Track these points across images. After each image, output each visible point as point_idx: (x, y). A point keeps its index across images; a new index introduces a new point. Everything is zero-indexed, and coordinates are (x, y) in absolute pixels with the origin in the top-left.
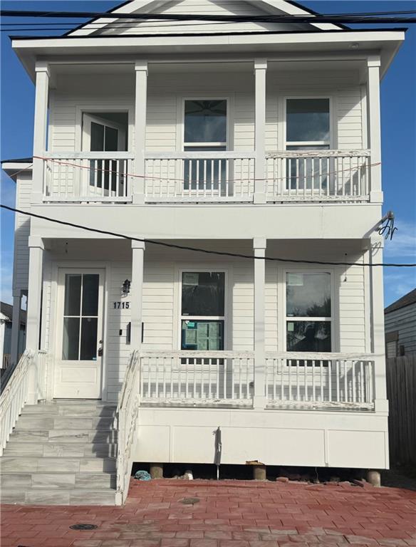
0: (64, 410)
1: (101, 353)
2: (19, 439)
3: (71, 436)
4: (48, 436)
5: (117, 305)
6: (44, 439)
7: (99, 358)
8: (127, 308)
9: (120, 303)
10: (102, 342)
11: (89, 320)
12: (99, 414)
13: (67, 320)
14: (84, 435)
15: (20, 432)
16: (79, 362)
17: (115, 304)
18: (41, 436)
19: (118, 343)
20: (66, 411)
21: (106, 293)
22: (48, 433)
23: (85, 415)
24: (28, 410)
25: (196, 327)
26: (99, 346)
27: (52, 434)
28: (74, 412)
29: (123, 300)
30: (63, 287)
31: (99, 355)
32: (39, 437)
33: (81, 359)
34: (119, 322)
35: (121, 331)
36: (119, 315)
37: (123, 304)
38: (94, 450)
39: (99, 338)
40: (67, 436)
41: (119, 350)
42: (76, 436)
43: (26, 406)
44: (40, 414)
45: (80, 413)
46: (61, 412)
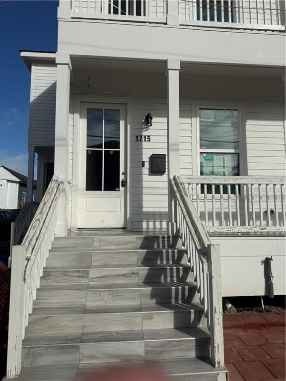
0: (100, 241)
1: (124, 184)
2: (51, 282)
3: (118, 275)
4: (88, 277)
5: (139, 138)
6: (84, 281)
7: (122, 189)
8: (149, 141)
9: (141, 136)
10: (125, 174)
11: (111, 153)
12: (139, 245)
13: (90, 153)
14: (133, 273)
15: (52, 273)
16: (103, 192)
17: (137, 137)
18: (79, 277)
19: (141, 174)
20: (102, 243)
21: (128, 126)
22: (88, 273)
23: (124, 247)
24: (59, 244)
25: (212, 159)
26: (122, 177)
27: (93, 273)
28: (111, 243)
29: (144, 134)
30: (86, 120)
31: (122, 186)
32: (76, 279)
33: (104, 190)
34: (141, 154)
35: (143, 163)
36: (141, 148)
37: (145, 137)
38: (153, 296)
39: (122, 170)
40: (112, 276)
41: (142, 181)
42: (124, 275)
43: (56, 239)
44: (73, 247)
45: (118, 245)
46: (96, 244)
